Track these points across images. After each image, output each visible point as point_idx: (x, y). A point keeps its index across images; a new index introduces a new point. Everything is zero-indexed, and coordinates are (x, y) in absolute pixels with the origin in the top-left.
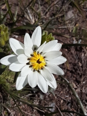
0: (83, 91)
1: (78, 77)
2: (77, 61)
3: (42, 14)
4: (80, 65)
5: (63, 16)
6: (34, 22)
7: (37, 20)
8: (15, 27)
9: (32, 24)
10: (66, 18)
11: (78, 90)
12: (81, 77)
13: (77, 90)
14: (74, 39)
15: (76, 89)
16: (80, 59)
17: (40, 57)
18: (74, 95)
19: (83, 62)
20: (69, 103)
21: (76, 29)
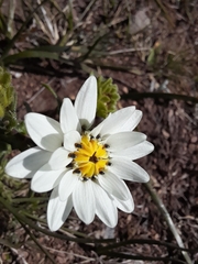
0: (173, 192)
1: (162, 163)
2: (158, 127)
4: (166, 134)
5: (125, 23)
6: (57, 37)
7: (64, 33)
8: (12, 52)
9: (54, 42)
10: (132, 29)
12: (167, 162)
13: (160, 192)
14: (151, 76)
15: (158, 189)
16: (165, 123)
19: (172, 129)
20: (144, 220)
21: (156, 54)
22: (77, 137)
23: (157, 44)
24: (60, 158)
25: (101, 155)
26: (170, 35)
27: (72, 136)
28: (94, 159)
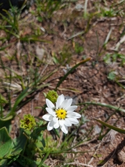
0: (106, 96)
1: (93, 91)
2: (80, 81)
3: (19, 74)
4: (85, 81)
6: (20, 86)
7: (21, 83)
9: (21, 89)
11: (103, 99)
12: (94, 89)
13: (102, 101)
15: (100, 101)
16: (81, 77)
17: (61, 111)
18: (103, 106)
19: (85, 77)
22: (55, 113)
23: (53, 54)
24: (55, 119)
25: (63, 111)
26: (54, 46)
27: (53, 113)
28: (62, 114)
